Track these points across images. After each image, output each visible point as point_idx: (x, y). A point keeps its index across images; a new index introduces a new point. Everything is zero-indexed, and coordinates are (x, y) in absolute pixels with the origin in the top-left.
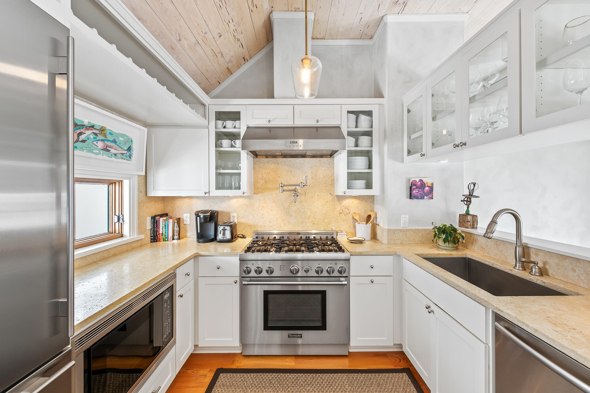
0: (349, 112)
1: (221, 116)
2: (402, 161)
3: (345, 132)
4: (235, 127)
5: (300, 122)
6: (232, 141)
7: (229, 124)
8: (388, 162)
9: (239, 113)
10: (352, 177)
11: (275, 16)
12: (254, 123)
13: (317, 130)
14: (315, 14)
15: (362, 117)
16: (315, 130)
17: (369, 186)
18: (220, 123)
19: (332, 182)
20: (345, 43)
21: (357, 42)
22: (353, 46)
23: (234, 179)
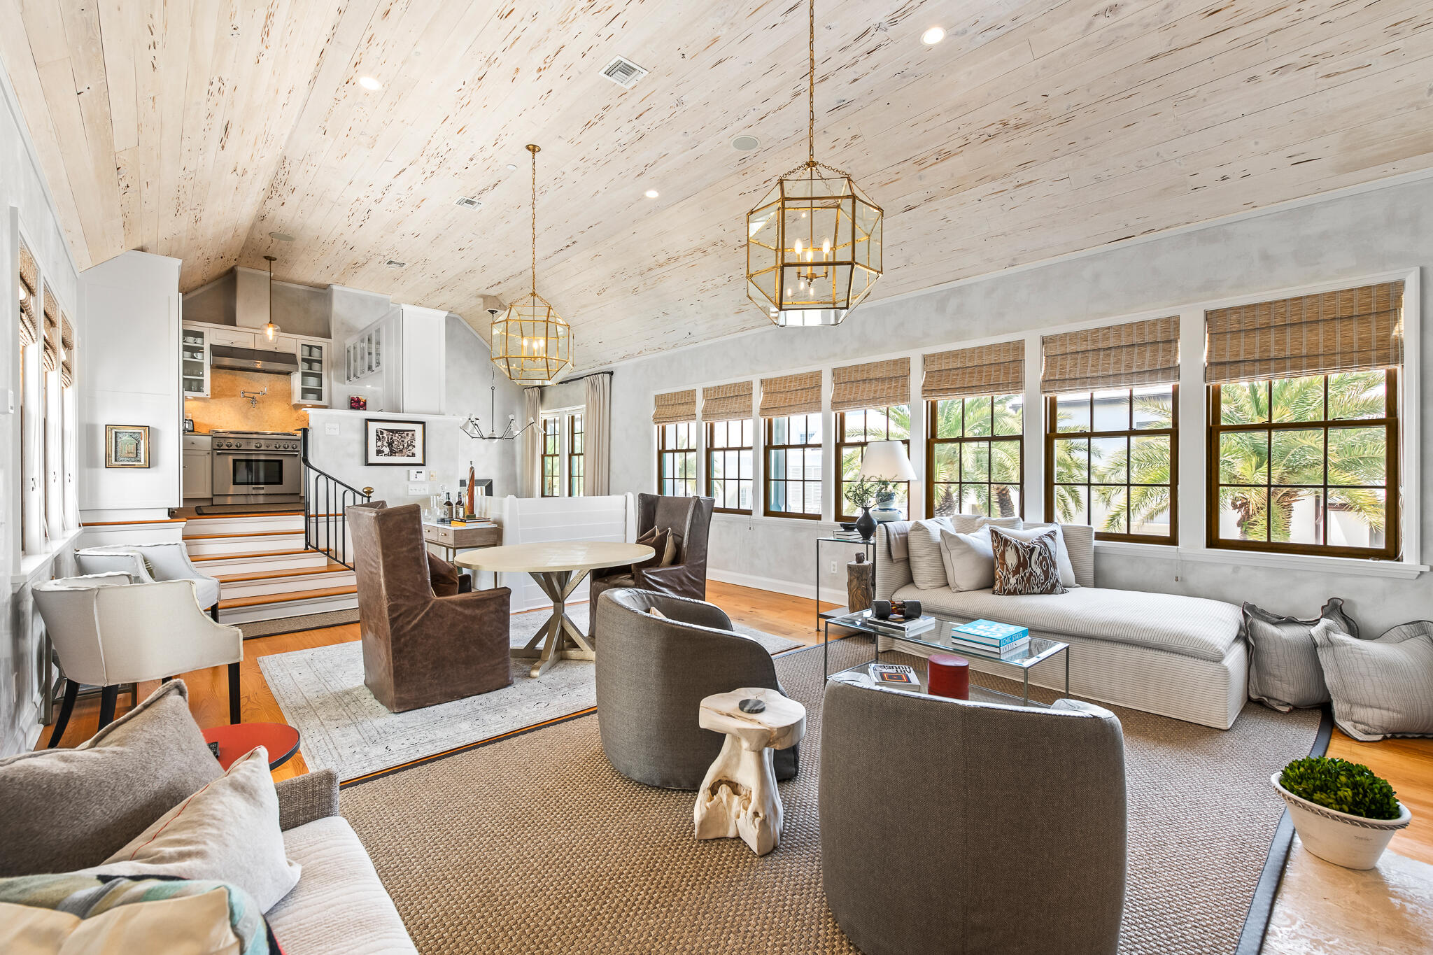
0: (303, 345)
1: (189, 333)
2: (345, 383)
3: (299, 357)
4: (198, 343)
5: (259, 347)
6: (196, 354)
7: (194, 340)
8: (334, 384)
9: (203, 333)
10: (306, 391)
12: (216, 343)
13: (276, 355)
15: (315, 349)
16: (273, 354)
17: (320, 398)
18: (186, 338)
19: (289, 394)
20: (301, 287)
21: (312, 289)
22: (308, 291)
23: (194, 384)
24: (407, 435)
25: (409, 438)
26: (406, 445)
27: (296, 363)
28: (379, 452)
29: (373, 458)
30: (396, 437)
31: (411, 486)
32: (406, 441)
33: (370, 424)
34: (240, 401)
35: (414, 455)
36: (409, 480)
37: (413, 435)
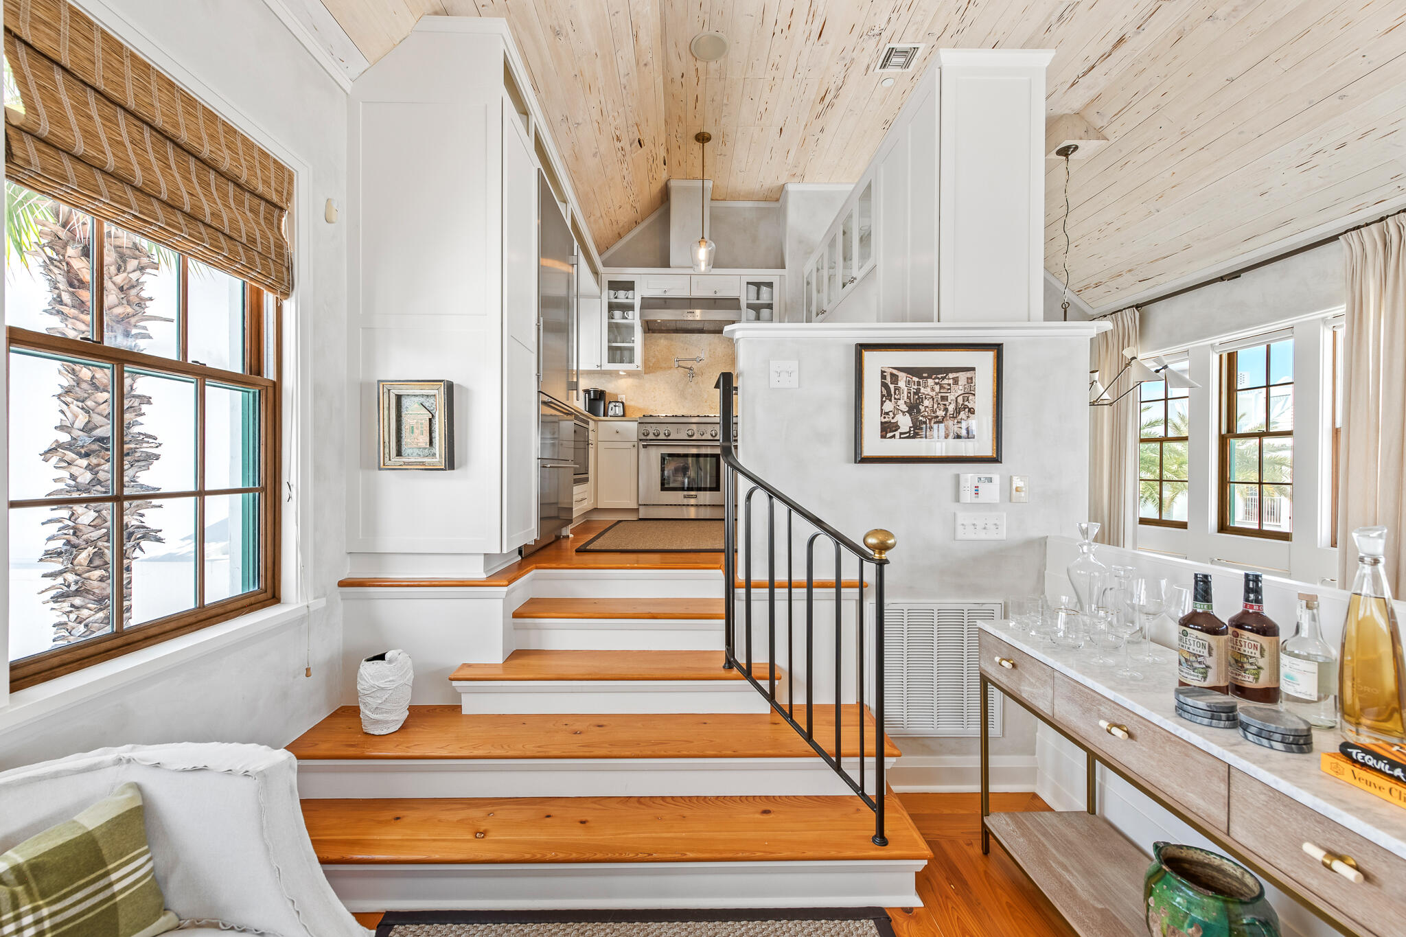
0: (748, 283)
1: (615, 286)
3: (743, 304)
4: (627, 298)
5: (696, 294)
6: (624, 313)
7: (621, 294)
9: (633, 283)
11: (673, 183)
12: (648, 294)
13: (715, 302)
14: (714, 182)
15: (763, 289)
16: (713, 301)
18: (612, 292)
20: (749, 204)
21: (762, 205)
22: (757, 208)
23: (626, 353)
24: (956, 381)
25: (959, 390)
26: (951, 408)
27: (739, 308)
28: (888, 429)
29: (874, 444)
30: (929, 388)
31: (962, 517)
32: (951, 397)
33: (867, 355)
34: (677, 374)
35: (969, 435)
36: (957, 499)
37: (970, 380)
